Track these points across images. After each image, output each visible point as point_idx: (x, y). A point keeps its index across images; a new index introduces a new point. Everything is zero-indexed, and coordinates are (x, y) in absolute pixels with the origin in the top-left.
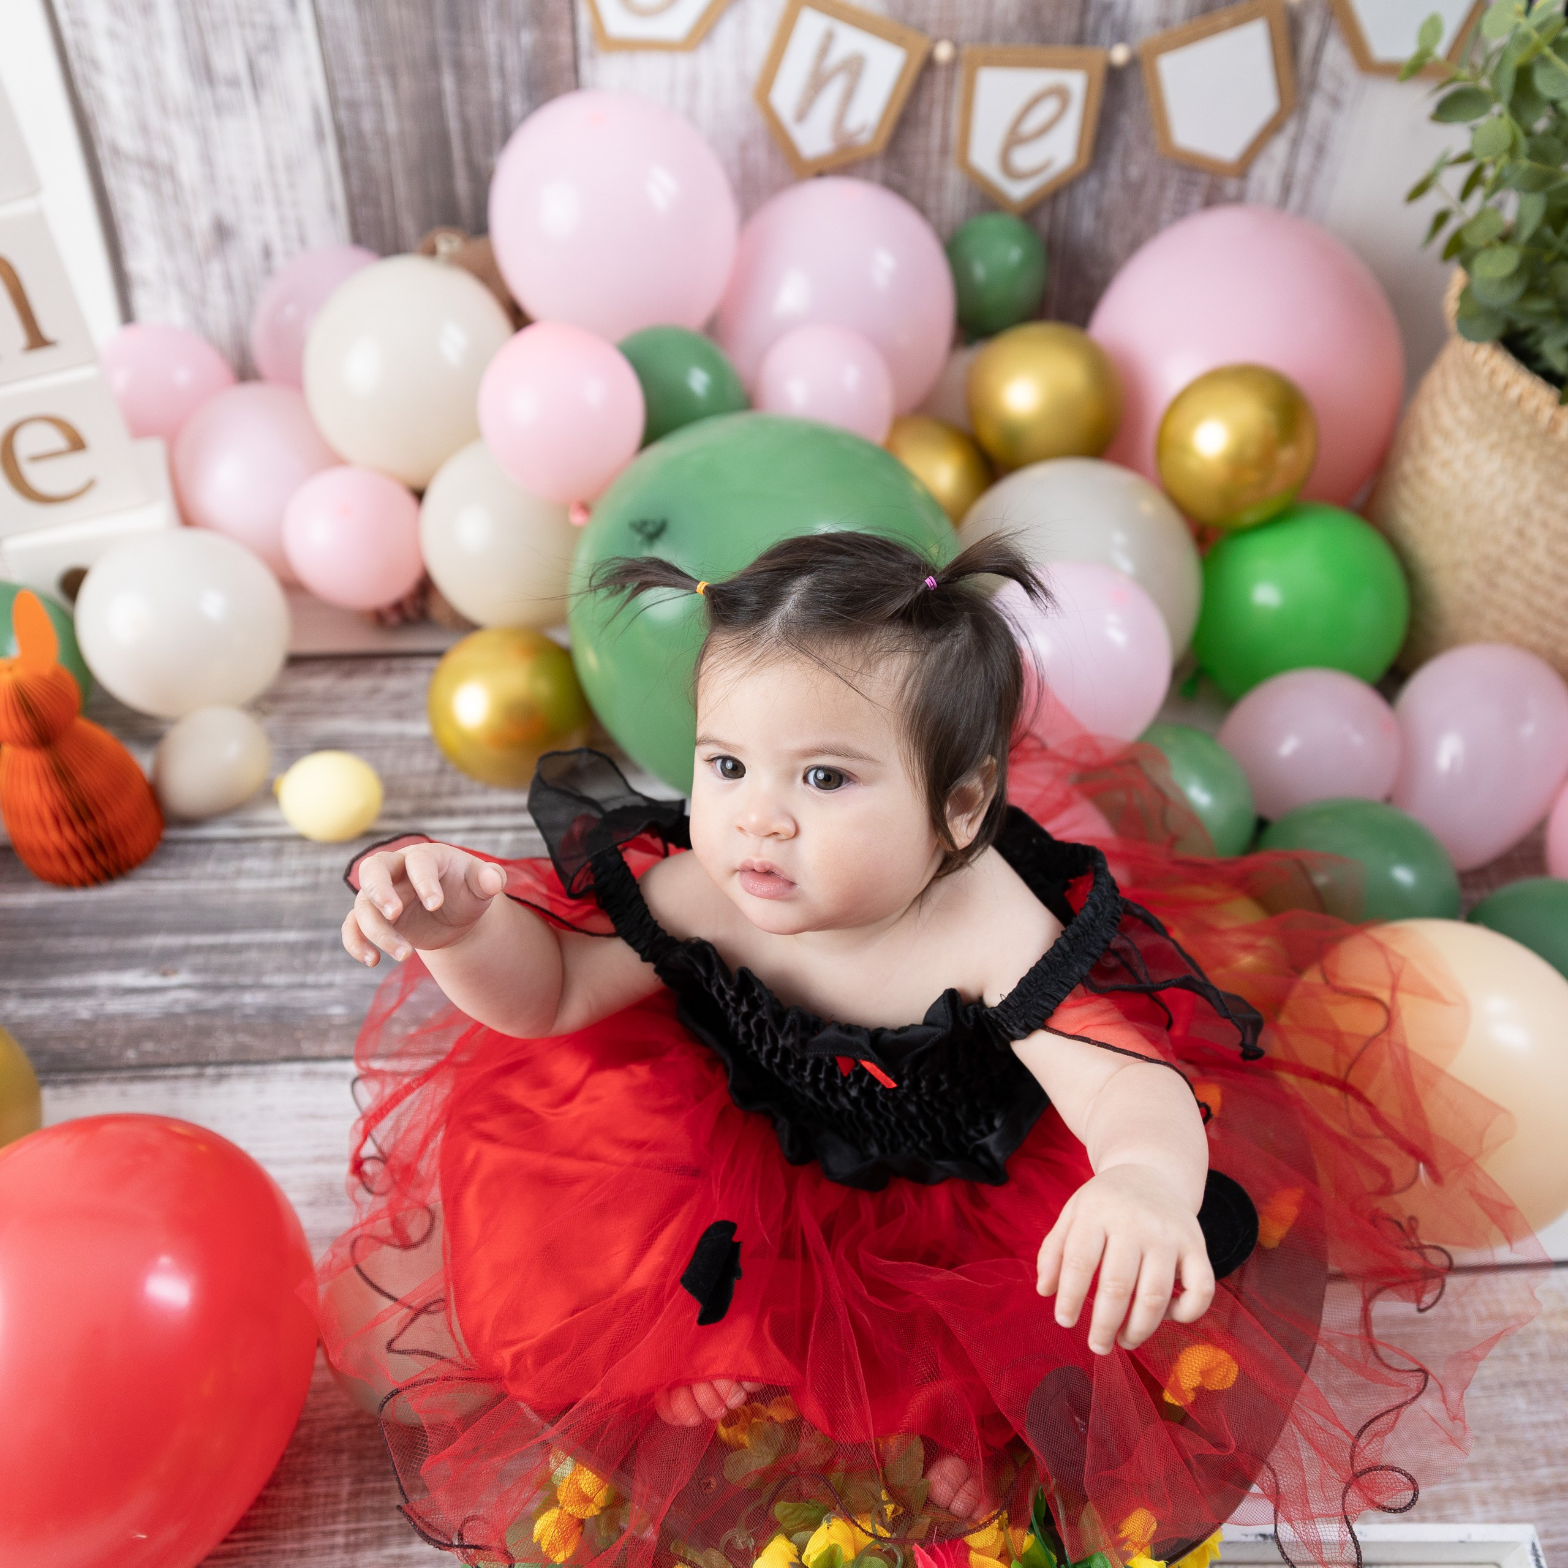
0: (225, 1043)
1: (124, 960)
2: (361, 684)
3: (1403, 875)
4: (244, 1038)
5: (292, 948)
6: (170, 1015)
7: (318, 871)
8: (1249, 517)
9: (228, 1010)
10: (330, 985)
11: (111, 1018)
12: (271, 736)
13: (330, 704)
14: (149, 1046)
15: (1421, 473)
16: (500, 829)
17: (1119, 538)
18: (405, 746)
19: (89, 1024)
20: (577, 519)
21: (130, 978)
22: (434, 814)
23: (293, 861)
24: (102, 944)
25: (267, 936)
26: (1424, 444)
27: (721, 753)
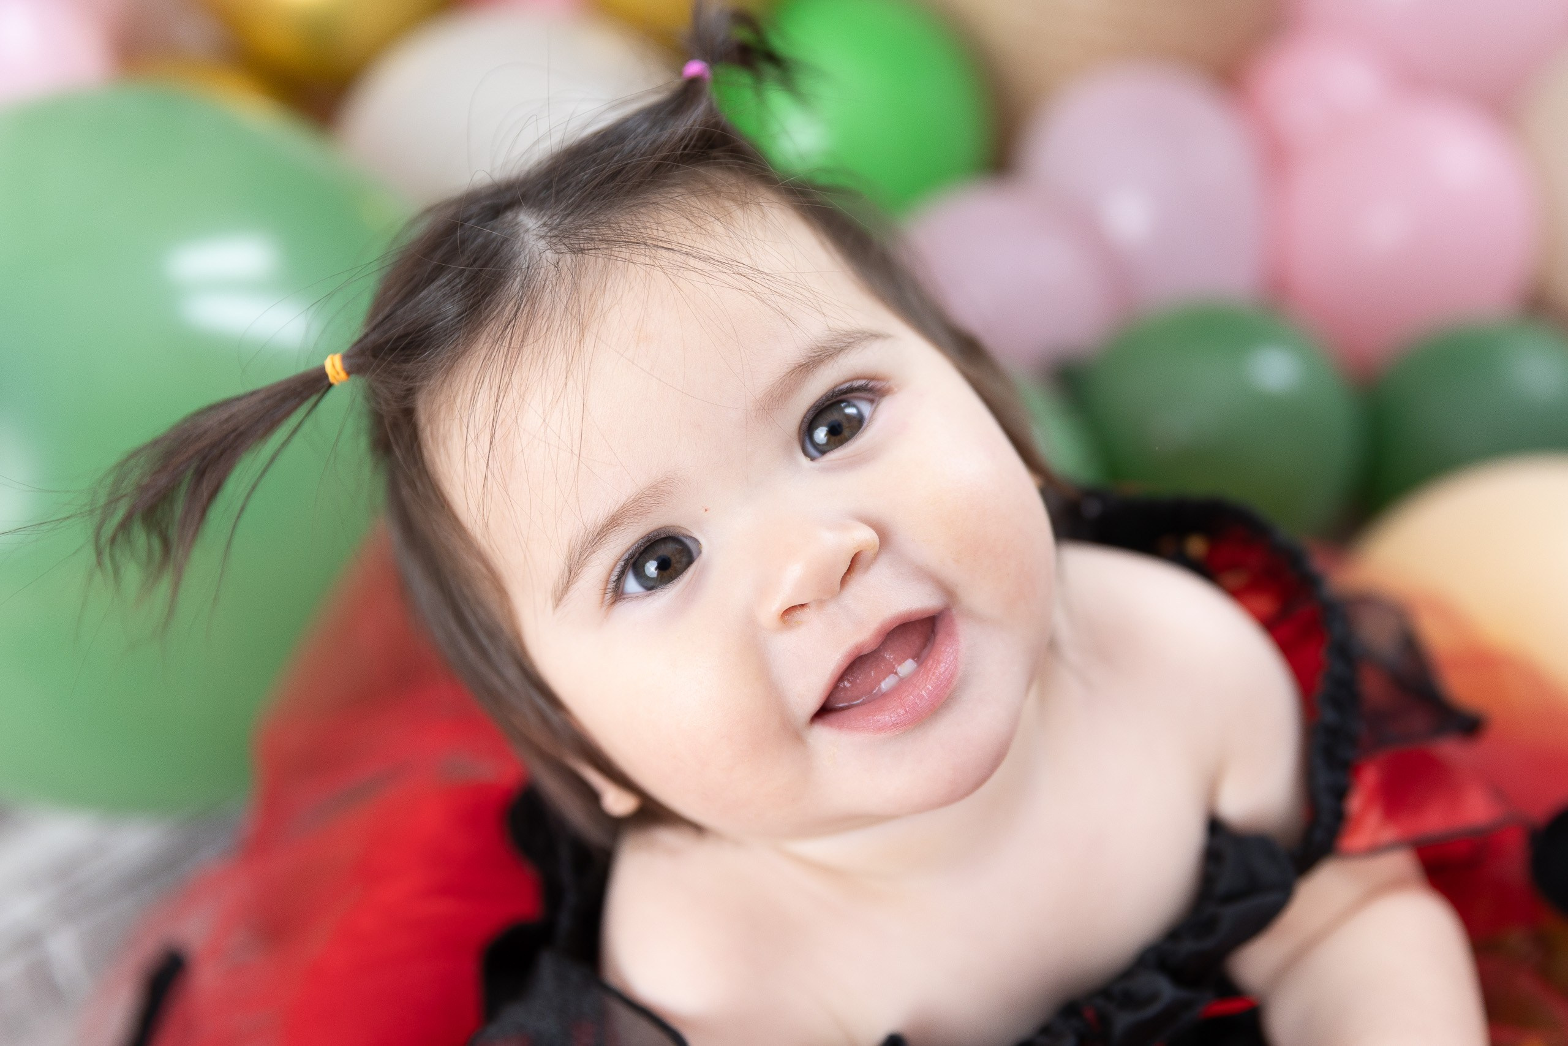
27: (629, 545)
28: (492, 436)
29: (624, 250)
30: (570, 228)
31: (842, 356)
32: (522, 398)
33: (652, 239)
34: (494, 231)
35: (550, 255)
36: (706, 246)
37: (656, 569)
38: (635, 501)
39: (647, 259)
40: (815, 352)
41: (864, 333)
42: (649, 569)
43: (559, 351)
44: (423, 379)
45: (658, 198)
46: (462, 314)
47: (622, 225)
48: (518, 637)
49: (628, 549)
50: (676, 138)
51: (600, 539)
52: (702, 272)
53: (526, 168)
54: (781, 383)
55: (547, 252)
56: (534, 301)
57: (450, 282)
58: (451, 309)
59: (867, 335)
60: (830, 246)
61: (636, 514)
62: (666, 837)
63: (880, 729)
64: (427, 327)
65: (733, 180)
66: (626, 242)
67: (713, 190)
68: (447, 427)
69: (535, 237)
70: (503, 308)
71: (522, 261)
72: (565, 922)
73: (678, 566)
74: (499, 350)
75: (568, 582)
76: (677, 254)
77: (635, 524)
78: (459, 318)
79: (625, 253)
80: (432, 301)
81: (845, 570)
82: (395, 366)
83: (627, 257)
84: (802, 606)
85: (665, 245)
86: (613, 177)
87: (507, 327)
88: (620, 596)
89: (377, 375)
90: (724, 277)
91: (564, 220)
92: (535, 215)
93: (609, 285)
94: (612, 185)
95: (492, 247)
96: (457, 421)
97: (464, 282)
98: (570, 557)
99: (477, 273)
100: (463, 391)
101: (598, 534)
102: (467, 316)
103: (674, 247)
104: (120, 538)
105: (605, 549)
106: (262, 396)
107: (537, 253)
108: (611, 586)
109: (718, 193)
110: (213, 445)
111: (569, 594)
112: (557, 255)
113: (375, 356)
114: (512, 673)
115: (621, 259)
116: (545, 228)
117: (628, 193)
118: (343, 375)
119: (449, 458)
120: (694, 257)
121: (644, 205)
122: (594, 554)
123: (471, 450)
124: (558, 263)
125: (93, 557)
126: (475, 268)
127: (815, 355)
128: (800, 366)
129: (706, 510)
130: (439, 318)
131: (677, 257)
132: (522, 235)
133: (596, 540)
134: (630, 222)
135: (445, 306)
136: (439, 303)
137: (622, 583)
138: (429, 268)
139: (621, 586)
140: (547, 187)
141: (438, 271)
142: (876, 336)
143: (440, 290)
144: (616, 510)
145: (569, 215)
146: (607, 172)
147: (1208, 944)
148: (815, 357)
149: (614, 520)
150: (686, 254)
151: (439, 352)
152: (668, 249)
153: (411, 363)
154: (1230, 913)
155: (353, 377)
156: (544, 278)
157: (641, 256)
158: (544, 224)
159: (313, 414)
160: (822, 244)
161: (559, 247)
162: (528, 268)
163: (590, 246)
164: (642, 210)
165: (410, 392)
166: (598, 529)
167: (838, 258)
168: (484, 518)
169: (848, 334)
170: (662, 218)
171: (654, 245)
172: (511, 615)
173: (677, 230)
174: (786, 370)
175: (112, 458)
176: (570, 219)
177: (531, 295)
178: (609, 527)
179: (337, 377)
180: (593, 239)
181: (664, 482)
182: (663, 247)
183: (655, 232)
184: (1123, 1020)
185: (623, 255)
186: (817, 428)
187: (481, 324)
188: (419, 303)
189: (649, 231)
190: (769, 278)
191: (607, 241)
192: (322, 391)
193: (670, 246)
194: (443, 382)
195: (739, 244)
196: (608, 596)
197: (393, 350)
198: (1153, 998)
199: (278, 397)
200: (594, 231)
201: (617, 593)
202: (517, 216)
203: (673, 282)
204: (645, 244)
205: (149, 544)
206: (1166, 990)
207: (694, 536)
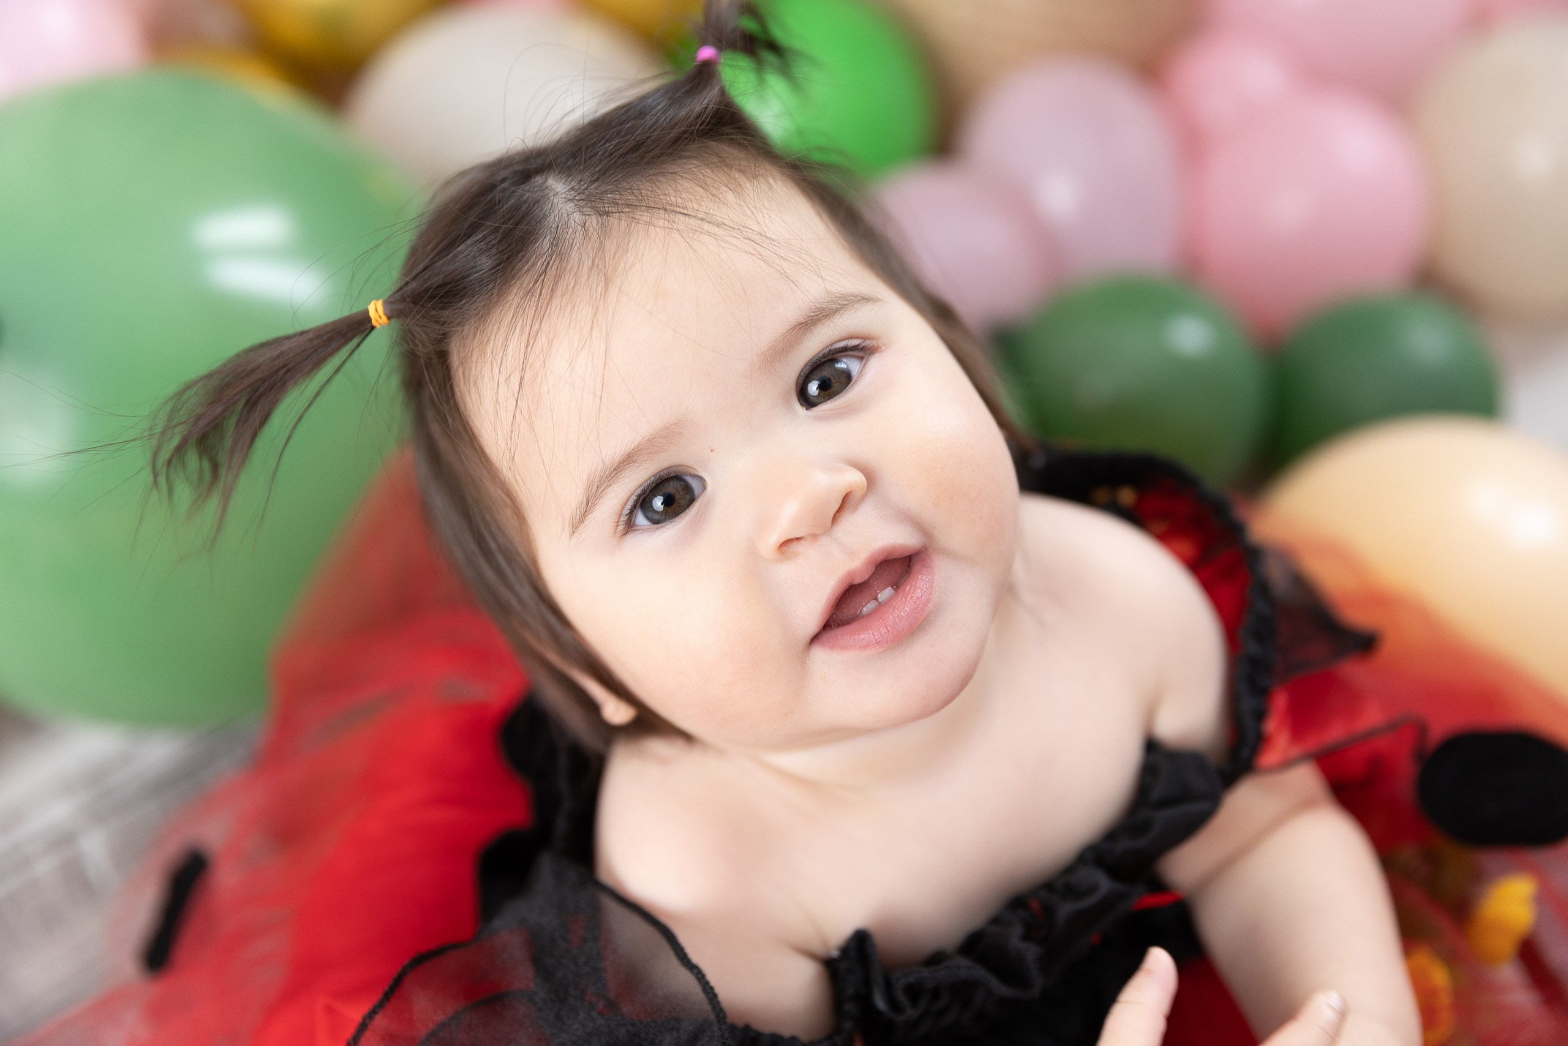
27: (642, 480)
28: (522, 379)
29: (645, 214)
30: (597, 193)
31: (837, 316)
32: (551, 343)
33: (671, 205)
34: (526, 192)
35: (577, 216)
36: (720, 213)
37: (662, 504)
38: (649, 441)
39: (666, 222)
40: (814, 312)
41: (856, 296)
42: (656, 503)
43: (584, 304)
44: (459, 324)
45: (676, 169)
46: (496, 267)
47: (642, 191)
48: (534, 561)
49: (641, 486)
50: (694, 115)
51: (617, 474)
52: (714, 236)
53: (557, 136)
54: (784, 339)
55: (575, 214)
56: (563, 257)
57: (484, 237)
58: (485, 263)
59: (859, 298)
60: (825, 216)
61: (650, 453)
62: (657, 746)
63: (866, 647)
64: (464, 278)
65: (742, 155)
66: (647, 207)
67: (724, 164)
68: (479, 369)
69: (564, 200)
70: (534, 264)
71: (552, 220)
72: (561, 825)
73: (683, 502)
74: (530, 300)
75: (586, 512)
76: (694, 219)
77: (648, 462)
78: (493, 271)
79: (645, 217)
80: (468, 255)
81: (836, 508)
82: (433, 312)
83: (648, 221)
84: (798, 539)
85: (681, 211)
86: (635, 148)
87: (536, 282)
88: (632, 527)
89: (417, 320)
90: (735, 241)
91: (591, 186)
92: (563, 181)
93: (631, 245)
94: (634, 155)
95: (524, 208)
96: (488, 364)
97: (498, 238)
98: (588, 489)
99: (511, 230)
100: (495, 337)
101: (615, 469)
102: (503, 267)
103: (690, 213)
104: (174, 461)
105: (620, 483)
106: (311, 335)
107: (565, 215)
108: (624, 518)
109: (730, 167)
110: (264, 380)
111: (586, 522)
112: (584, 217)
113: (413, 303)
114: (526, 592)
115: (643, 222)
116: (573, 192)
117: (648, 163)
118: (384, 319)
119: (480, 397)
120: (708, 222)
121: (663, 174)
122: (610, 488)
123: (503, 390)
124: (585, 224)
125: (151, 478)
126: (509, 226)
127: (813, 314)
128: (800, 324)
129: (712, 451)
130: (474, 270)
131: (693, 222)
132: (552, 198)
133: (613, 475)
134: (651, 189)
135: (480, 260)
136: (474, 257)
137: (634, 517)
138: (466, 225)
139: (633, 519)
140: (574, 156)
141: (474, 228)
142: (867, 299)
143: (476, 246)
144: (632, 448)
145: (595, 181)
146: (631, 143)
147: (1141, 843)
148: (814, 316)
149: (629, 457)
150: (702, 219)
151: (475, 301)
152: (685, 214)
153: (449, 310)
154: (1162, 817)
155: (393, 320)
156: (573, 236)
157: (660, 220)
158: (572, 189)
159: (356, 354)
160: (819, 215)
161: (585, 209)
162: (558, 227)
163: (614, 210)
164: (662, 179)
165: (445, 337)
166: (615, 465)
167: (833, 228)
168: (510, 452)
169: (843, 297)
170: (678, 186)
171: (672, 211)
172: (528, 540)
173: (692, 198)
174: (788, 328)
175: (172, 389)
176: (595, 185)
177: (559, 251)
178: (625, 463)
179: (380, 320)
180: (617, 204)
181: (675, 424)
182: (681, 213)
183: (672, 198)
184: (1066, 909)
185: (645, 218)
186: (811, 382)
187: (513, 277)
188: (456, 256)
189: (668, 198)
190: (775, 243)
191: (629, 205)
192: (366, 332)
193: (686, 212)
194: (477, 329)
195: (749, 213)
196: (621, 527)
197: (432, 298)
198: (1093, 889)
199: (325, 337)
200: (618, 196)
201: (630, 526)
202: (546, 180)
203: (689, 245)
204: (665, 210)
205: (201, 467)
206: (1104, 884)
207: (700, 474)
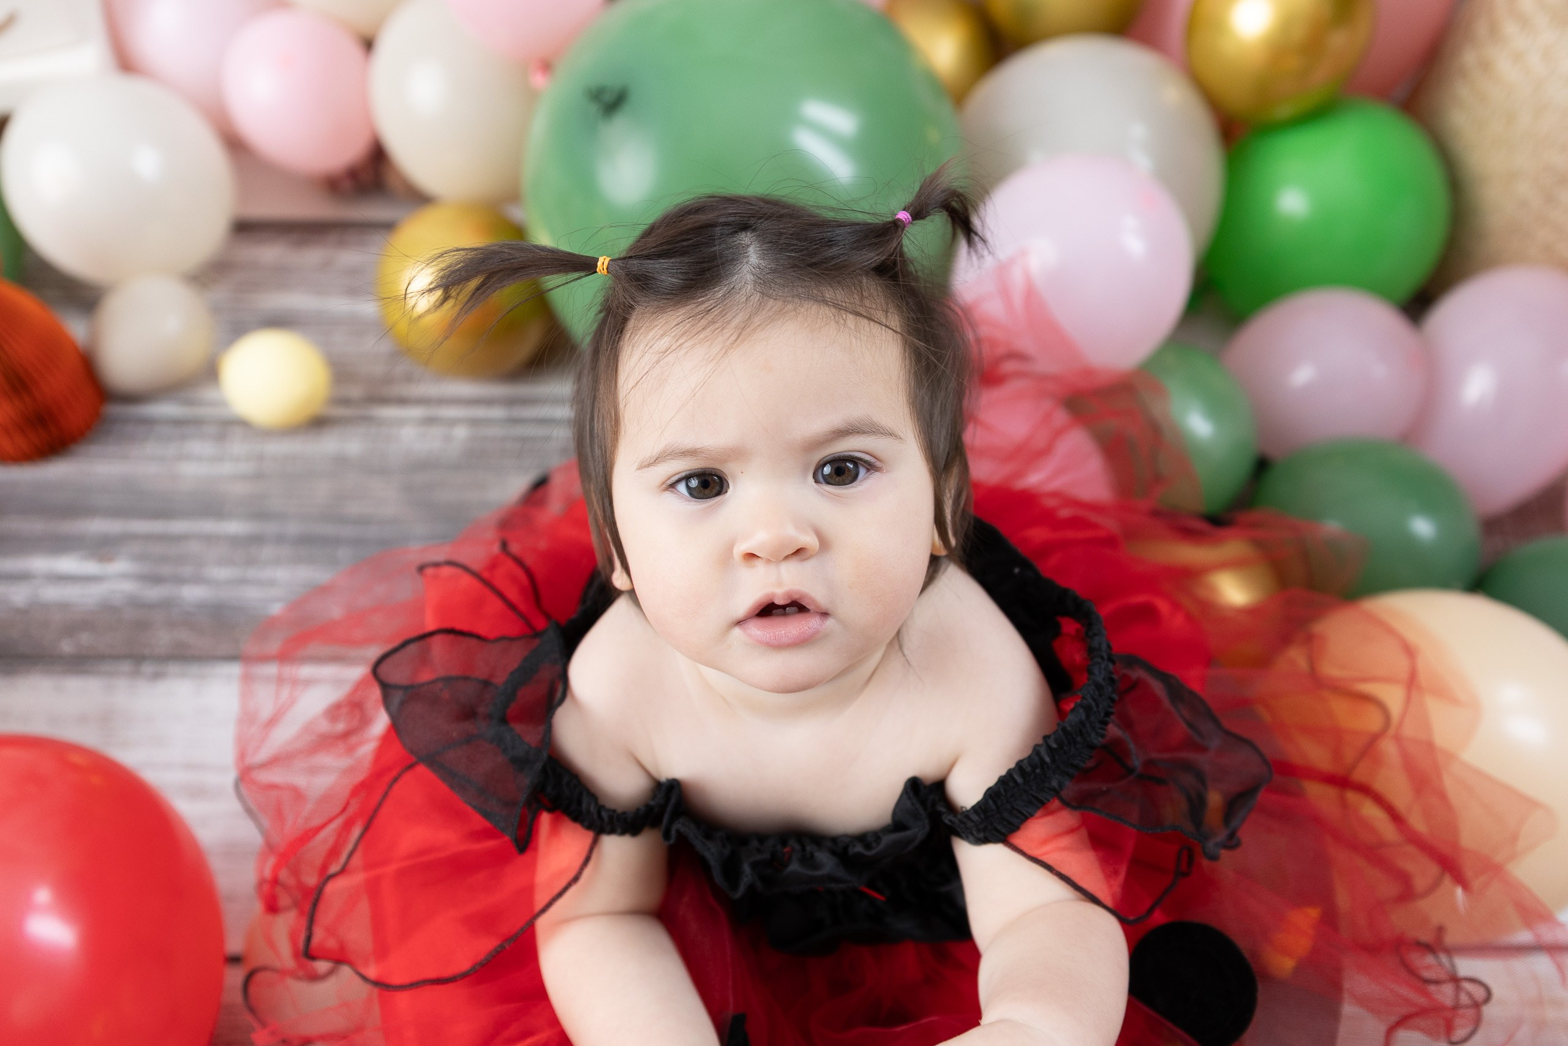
0: (163, 639)
1: (61, 545)
2: (312, 256)
3: (1422, 527)
4: (184, 635)
5: (235, 541)
6: (108, 608)
7: (260, 458)
8: (1284, 111)
9: (166, 604)
10: (272, 583)
11: (46, 607)
12: (216, 310)
13: (281, 277)
14: (85, 638)
15: (1486, 66)
16: (453, 422)
17: (1138, 131)
18: (357, 326)
19: (23, 612)
20: (538, 80)
21: (69, 564)
22: (385, 401)
23: (238, 447)
24: (36, 526)
25: (209, 526)
26: (1494, 31)
27: (692, 466)
30: (771, 281)
31: (864, 436)
35: (750, 287)
37: (699, 486)
42: (695, 485)
48: (611, 466)
49: (691, 469)
51: (681, 456)
54: (824, 434)
59: (886, 431)
68: (639, 339)
69: (750, 270)
71: (733, 280)
75: (652, 463)
77: (703, 461)
81: (793, 552)
84: (758, 557)
88: (673, 489)
91: (771, 272)
105: (680, 462)
107: (744, 281)
108: (671, 481)
111: (649, 469)
113: (625, 275)
116: (759, 268)
118: (605, 271)
122: (673, 460)
124: (750, 296)
127: (850, 428)
128: (840, 430)
129: (742, 473)
132: (743, 264)
133: (679, 454)
139: (676, 484)
144: (697, 448)
156: (739, 299)
158: (760, 265)
161: (757, 286)
162: (733, 287)
166: (683, 451)
169: (877, 426)
174: (833, 429)
176: (775, 274)
178: (688, 453)
179: (602, 271)
186: (828, 467)
192: (591, 272)
196: (667, 485)
201: (671, 487)
207: (730, 483)
